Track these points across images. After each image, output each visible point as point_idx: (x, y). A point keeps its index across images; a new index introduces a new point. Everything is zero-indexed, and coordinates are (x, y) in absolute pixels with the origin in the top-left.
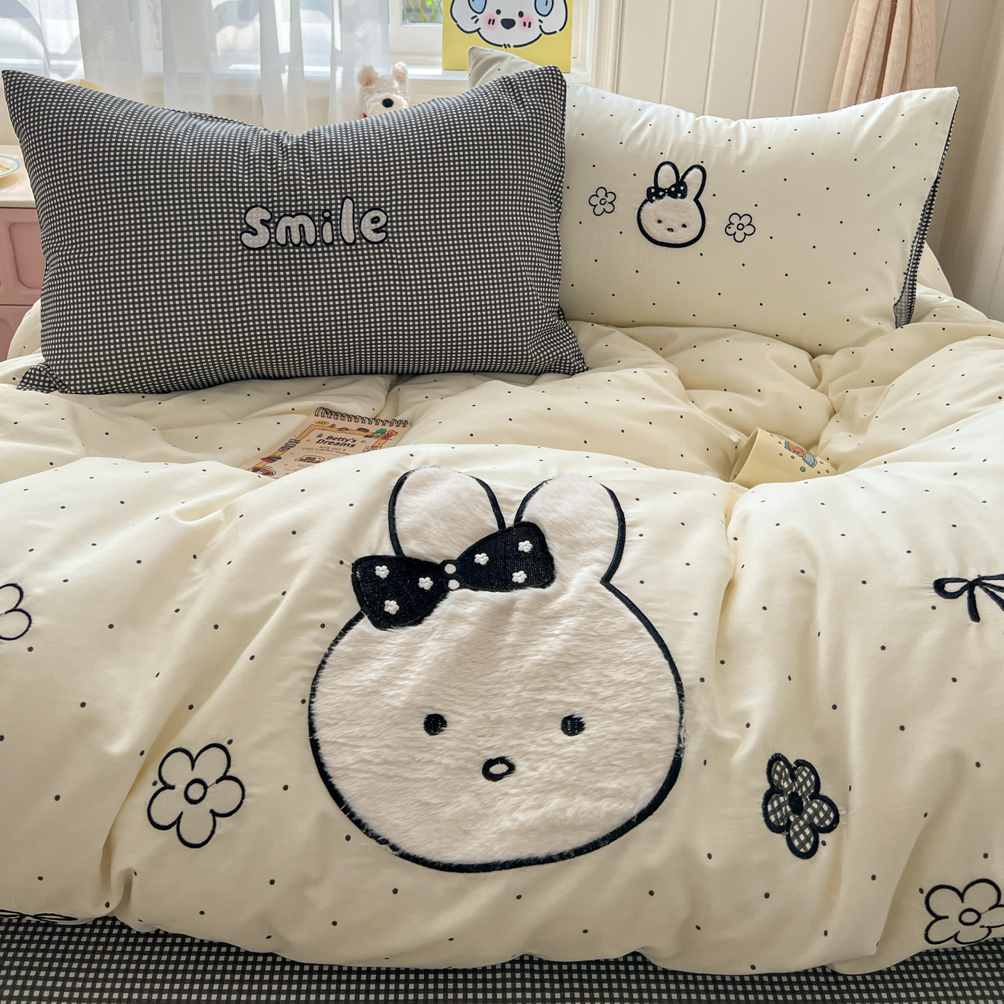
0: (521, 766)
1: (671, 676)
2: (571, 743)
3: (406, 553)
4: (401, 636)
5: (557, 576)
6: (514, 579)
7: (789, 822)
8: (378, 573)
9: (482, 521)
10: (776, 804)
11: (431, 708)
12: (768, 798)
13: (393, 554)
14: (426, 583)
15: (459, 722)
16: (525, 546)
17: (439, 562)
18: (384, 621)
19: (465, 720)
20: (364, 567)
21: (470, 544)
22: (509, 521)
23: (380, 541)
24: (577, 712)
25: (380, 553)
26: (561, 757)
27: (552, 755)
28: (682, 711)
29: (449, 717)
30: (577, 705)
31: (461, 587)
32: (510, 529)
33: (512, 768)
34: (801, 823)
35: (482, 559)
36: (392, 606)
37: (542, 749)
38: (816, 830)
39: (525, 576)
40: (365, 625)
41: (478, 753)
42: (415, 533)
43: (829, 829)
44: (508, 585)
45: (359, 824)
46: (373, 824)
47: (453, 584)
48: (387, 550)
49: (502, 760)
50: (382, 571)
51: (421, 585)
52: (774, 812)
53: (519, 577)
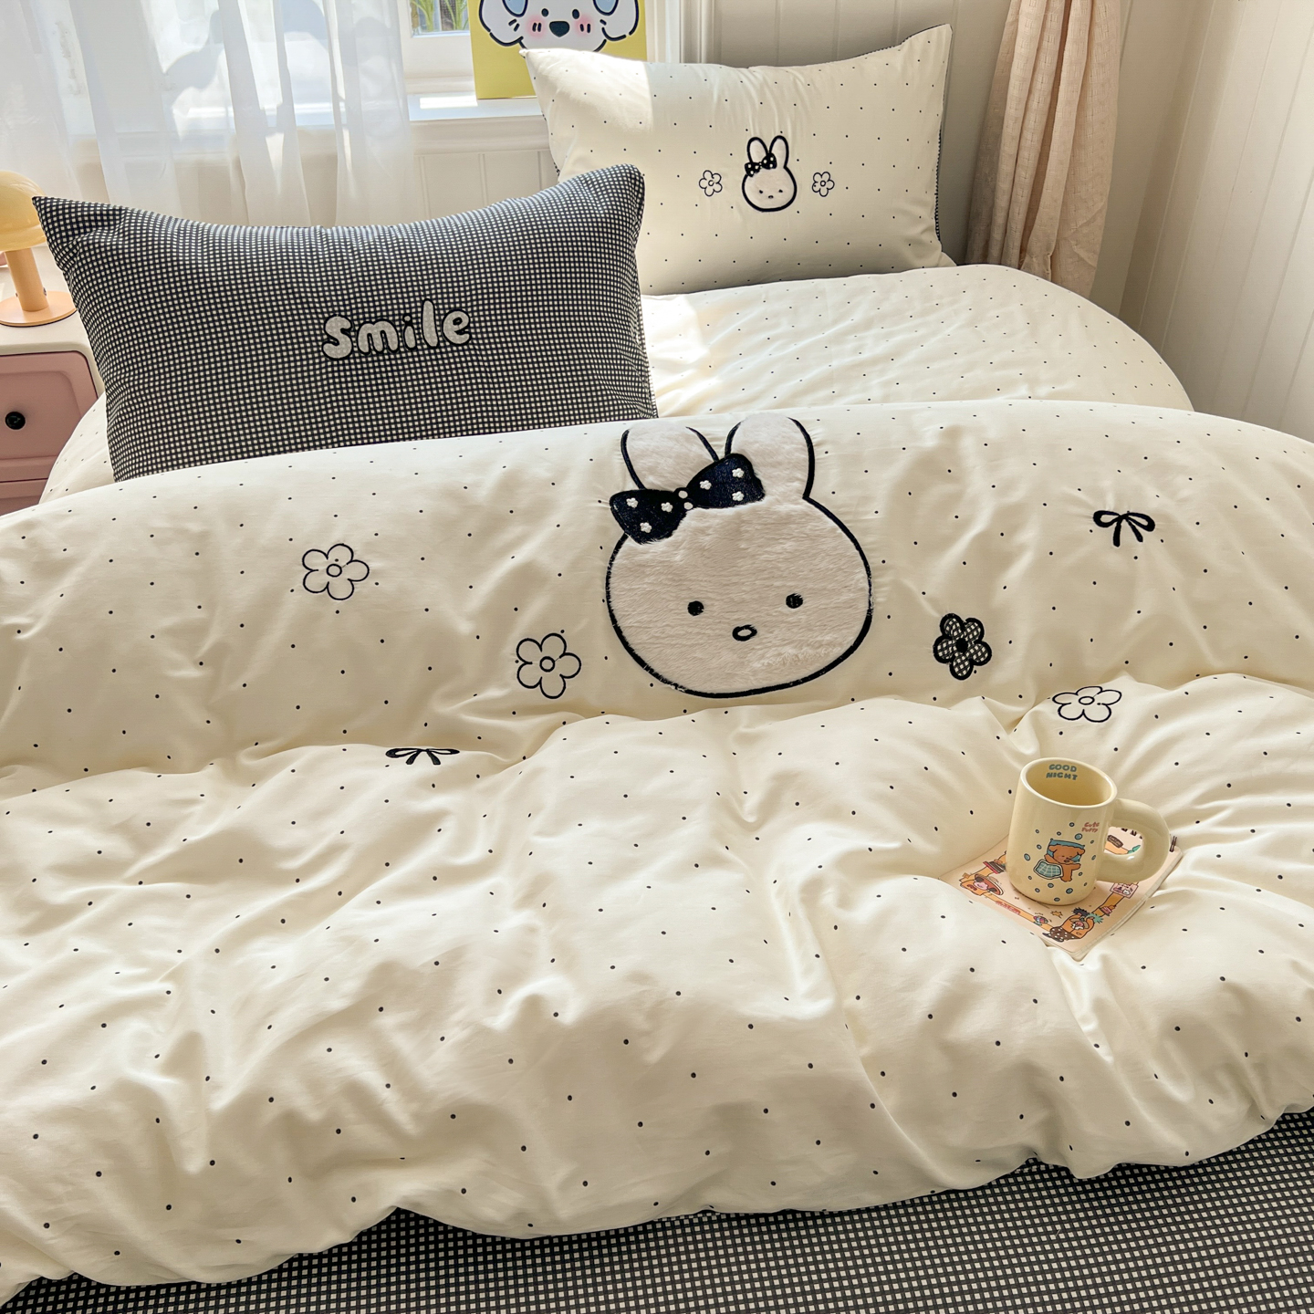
0: (760, 632)
1: (862, 562)
2: (795, 613)
3: (647, 486)
4: (658, 546)
5: (767, 493)
6: (734, 498)
7: (954, 657)
8: (629, 504)
9: (701, 456)
10: (945, 645)
11: (691, 597)
12: (939, 641)
13: (637, 488)
14: (667, 507)
15: (712, 605)
16: (738, 473)
17: (673, 490)
18: (642, 538)
19: (716, 603)
20: (618, 500)
21: (694, 474)
22: (721, 454)
23: (624, 480)
24: (797, 592)
25: (627, 489)
26: (788, 623)
27: (783, 622)
28: (870, 585)
29: (705, 603)
30: (796, 587)
31: (695, 507)
32: (723, 460)
33: (754, 632)
34: (963, 658)
35: (706, 485)
36: (646, 527)
37: (774, 619)
38: (972, 663)
39: (742, 496)
40: (630, 543)
41: (729, 624)
42: (652, 470)
43: (981, 664)
44: (731, 503)
45: (657, 676)
46: (666, 676)
47: (688, 505)
48: (632, 486)
49: (747, 627)
50: (632, 503)
51: (664, 509)
52: (942, 650)
53: (738, 496)
